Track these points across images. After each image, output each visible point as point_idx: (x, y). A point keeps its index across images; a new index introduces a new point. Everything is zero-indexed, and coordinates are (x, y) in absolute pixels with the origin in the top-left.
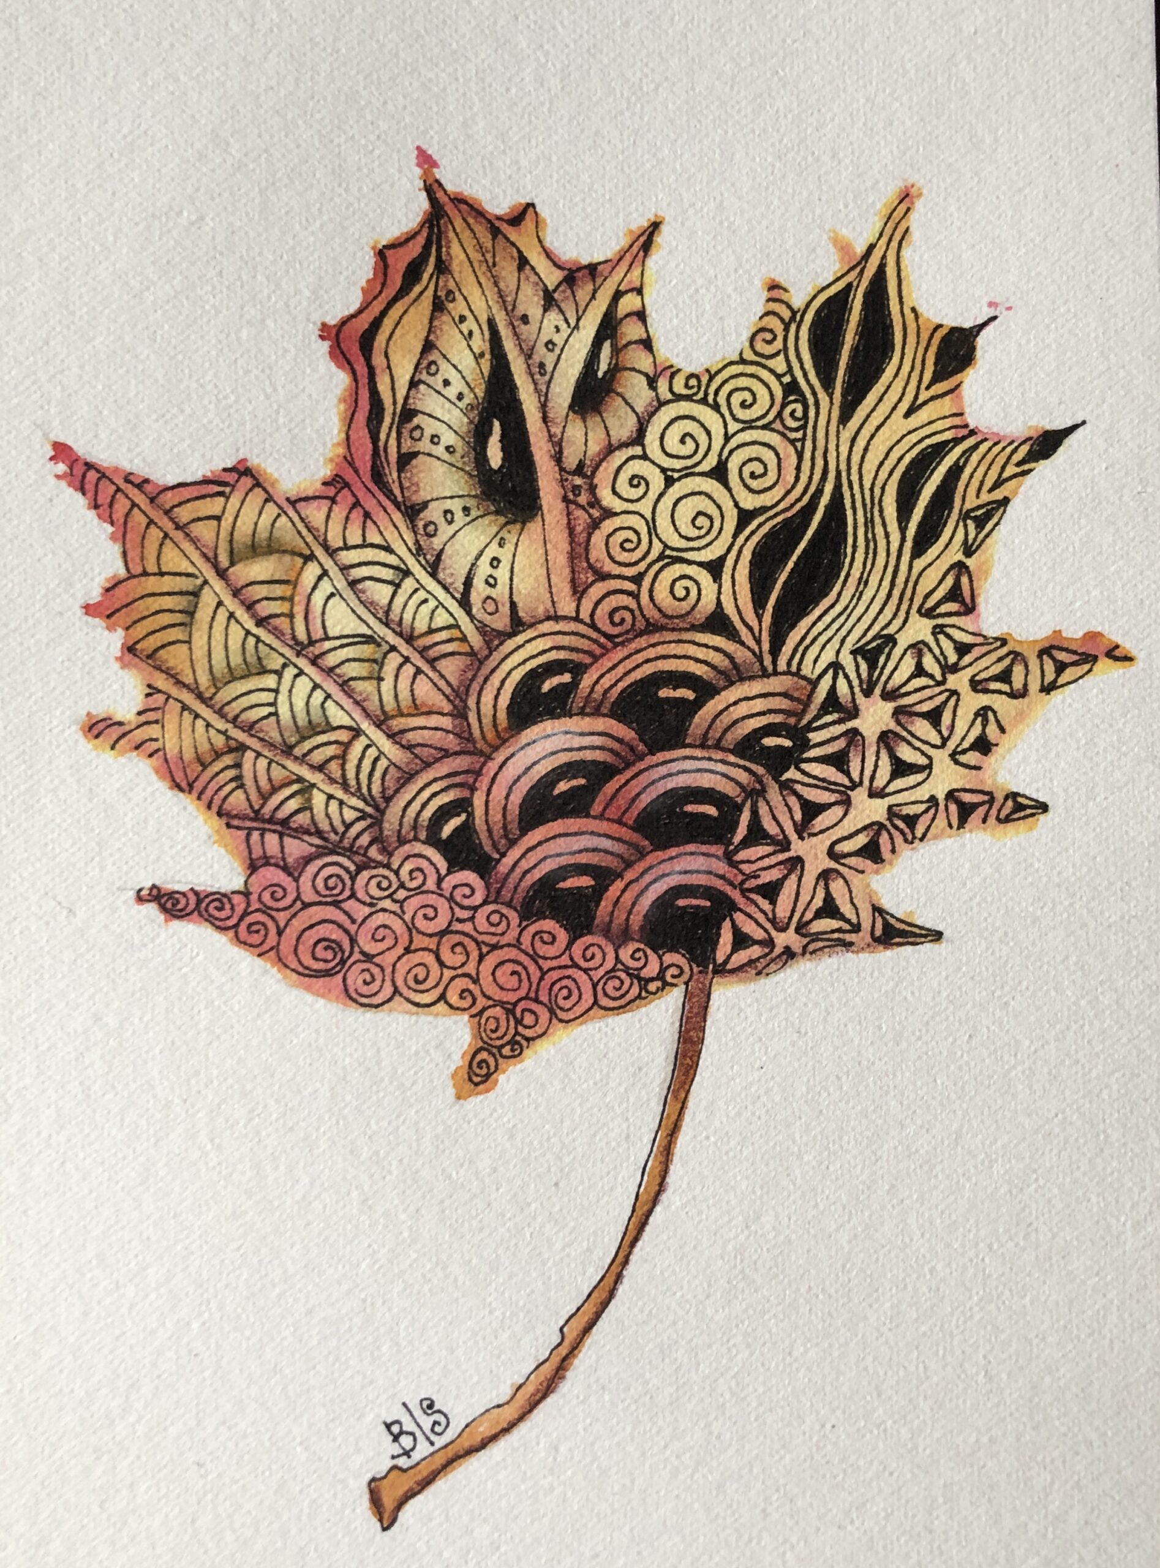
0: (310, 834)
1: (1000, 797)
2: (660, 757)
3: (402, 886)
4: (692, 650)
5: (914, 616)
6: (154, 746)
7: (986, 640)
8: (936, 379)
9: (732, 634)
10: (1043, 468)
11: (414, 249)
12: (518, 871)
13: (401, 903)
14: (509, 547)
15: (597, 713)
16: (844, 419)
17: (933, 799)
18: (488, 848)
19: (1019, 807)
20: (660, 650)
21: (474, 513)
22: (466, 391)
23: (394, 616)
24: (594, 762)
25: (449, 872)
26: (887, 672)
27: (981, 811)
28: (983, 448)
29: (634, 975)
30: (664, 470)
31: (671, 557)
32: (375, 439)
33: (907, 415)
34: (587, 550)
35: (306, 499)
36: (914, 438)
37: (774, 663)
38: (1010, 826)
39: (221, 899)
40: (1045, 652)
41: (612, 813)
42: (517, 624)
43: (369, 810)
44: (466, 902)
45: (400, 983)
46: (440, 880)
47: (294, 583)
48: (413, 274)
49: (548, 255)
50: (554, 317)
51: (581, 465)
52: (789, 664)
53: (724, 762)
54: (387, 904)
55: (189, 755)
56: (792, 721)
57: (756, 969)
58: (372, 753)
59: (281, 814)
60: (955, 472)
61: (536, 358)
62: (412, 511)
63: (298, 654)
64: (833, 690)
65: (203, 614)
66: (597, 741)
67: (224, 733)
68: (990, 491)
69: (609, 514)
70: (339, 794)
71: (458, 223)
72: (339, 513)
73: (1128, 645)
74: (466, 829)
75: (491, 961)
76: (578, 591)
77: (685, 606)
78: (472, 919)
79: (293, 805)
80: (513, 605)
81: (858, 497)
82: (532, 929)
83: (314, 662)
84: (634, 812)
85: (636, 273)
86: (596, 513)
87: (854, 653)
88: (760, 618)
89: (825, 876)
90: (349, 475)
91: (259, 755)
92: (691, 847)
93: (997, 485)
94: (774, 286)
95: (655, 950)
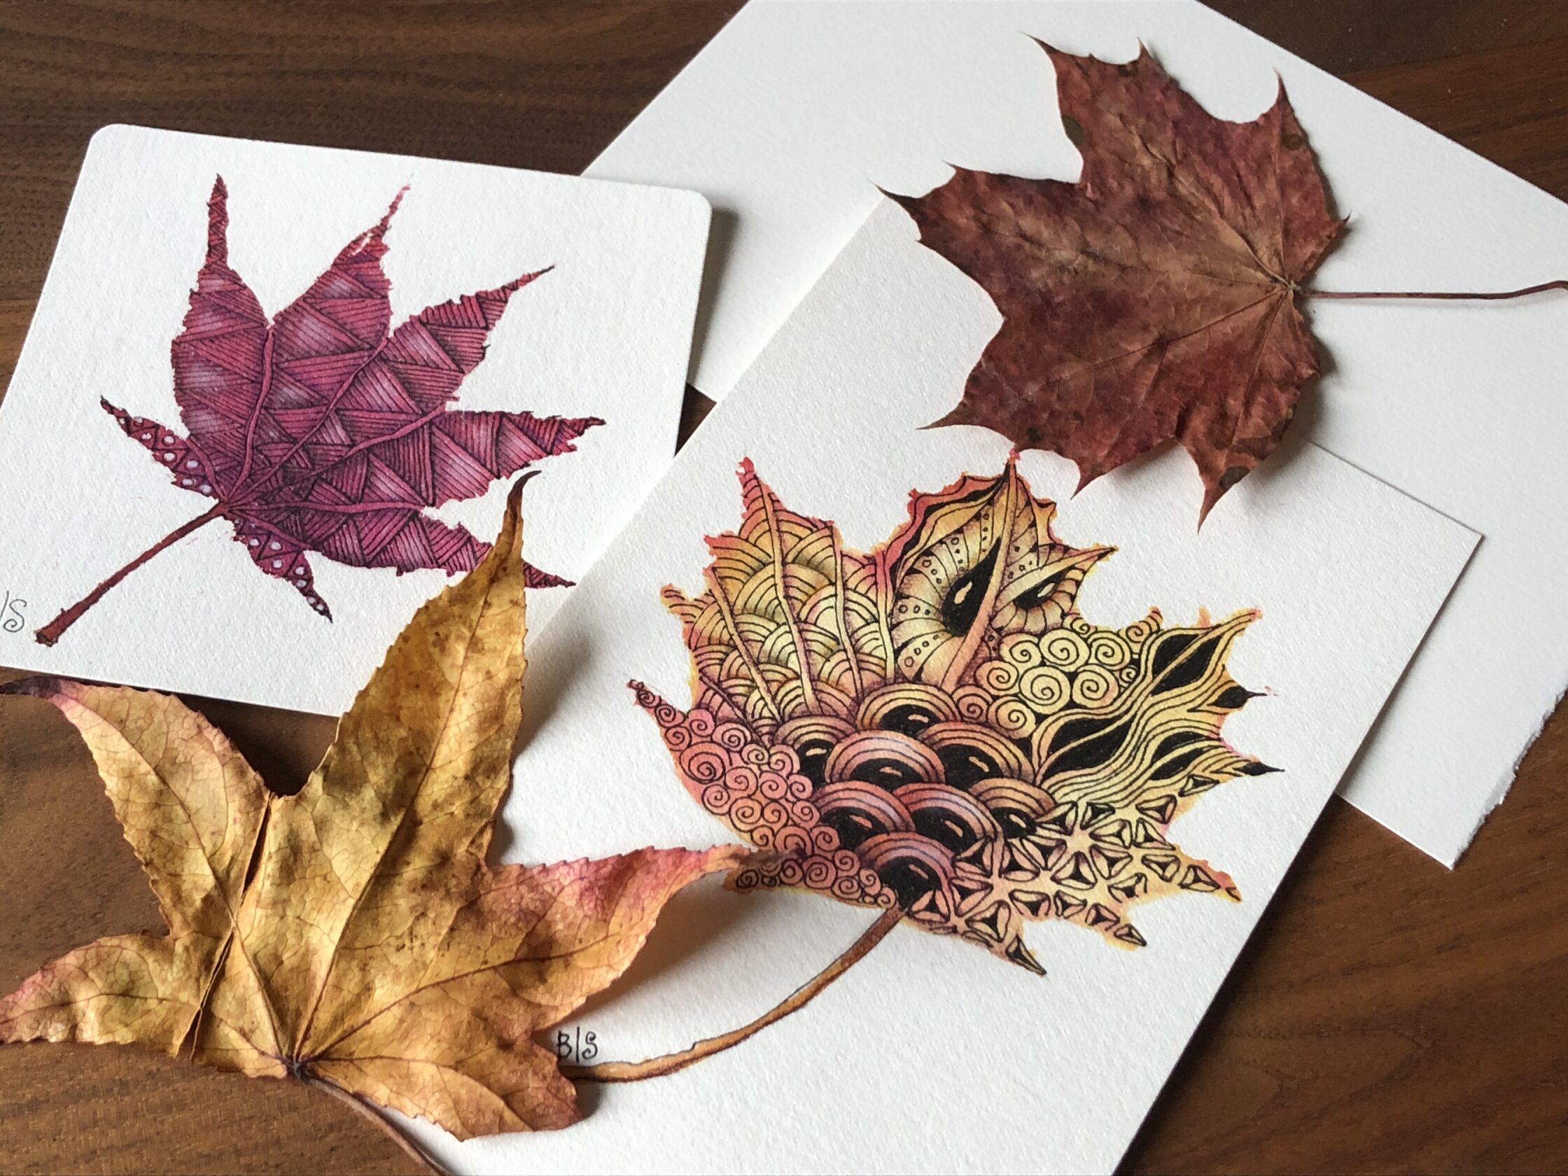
0: (739, 708)
1: (1122, 923)
2: (949, 788)
3: (769, 763)
4: (1001, 748)
5: (1133, 806)
6: (692, 619)
7: (1164, 842)
8: (1216, 704)
9: (1028, 754)
10: (1247, 778)
11: (982, 487)
12: (835, 796)
13: (762, 772)
14: (939, 641)
15: (931, 746)
16: (1154, 693)
17: (1085, 903)
18: (827, 774)
19: (1130, 934)
20: (985, 738)
21: (931, 615)
22: (965, 560)
23: (856, 636)
24: (913, 770)
25: (798, 773)
26: (1101, 824)
27: (1107, 924)
28: (1220, 750)
29: (862, 888)
30: (1043, 657)
31: (1019, 698)
32: (904, 552)
33: (1189, 711)
34: (979, 666)
35: (851, 558)
36: (1186, 723)
37: (1042, 782)
38: (1119, 942)
39: (671, 711)
40: (1193, 867)
41: (904, 799)
42: (917, 679)
43: (777, 717)
44: (797, 794)
45: (734, 810)
46: (791, 774)
47: (816, 590)
48: (974, 496)
49: (1048, 529)
50: (1033, 557)
51: (1002, 628)
52: (1050, 787)
53: (982, 812)
54: (755, 768)
55: (706, 634)
56: (1033, 816)
57: (931, 926)
58: (799, 691)
59: (731, 691)
60: (1199, 752)
61: (1011, 568)
62: (899, 596)
63: (795, 623)
64: (1065, 815)
65: (762, 575)
66: (921, 760)
67: (731, 635)
68: (1212, 772)
69: (1001, 659)
70: (768, 699)
71: (1013, 489)
72: (862, 574)
73: (1241, 891)
74: (821, 759)
75: (790, 830)
76: (960, 683)
77: (1012, 726)
78: (794, 803)
79: (741, 690)
80: (921, 669)
81: (1138, 732)
82: (823, 829)
83: (800, 632)
84: (918, 807)
85: (1089, 563)
86: (994, 655)
87: (1089, 804)
88: (1048, 756)
89: (1001, 903)
90: (879, 560)
91: (741, 656)
92: (936, 843)
93: (1217, 772)
94: (1156, 612)
95: (881, 882)
